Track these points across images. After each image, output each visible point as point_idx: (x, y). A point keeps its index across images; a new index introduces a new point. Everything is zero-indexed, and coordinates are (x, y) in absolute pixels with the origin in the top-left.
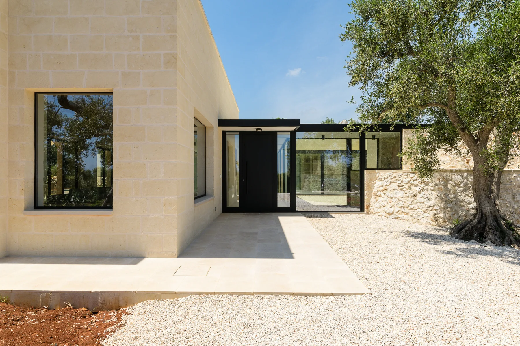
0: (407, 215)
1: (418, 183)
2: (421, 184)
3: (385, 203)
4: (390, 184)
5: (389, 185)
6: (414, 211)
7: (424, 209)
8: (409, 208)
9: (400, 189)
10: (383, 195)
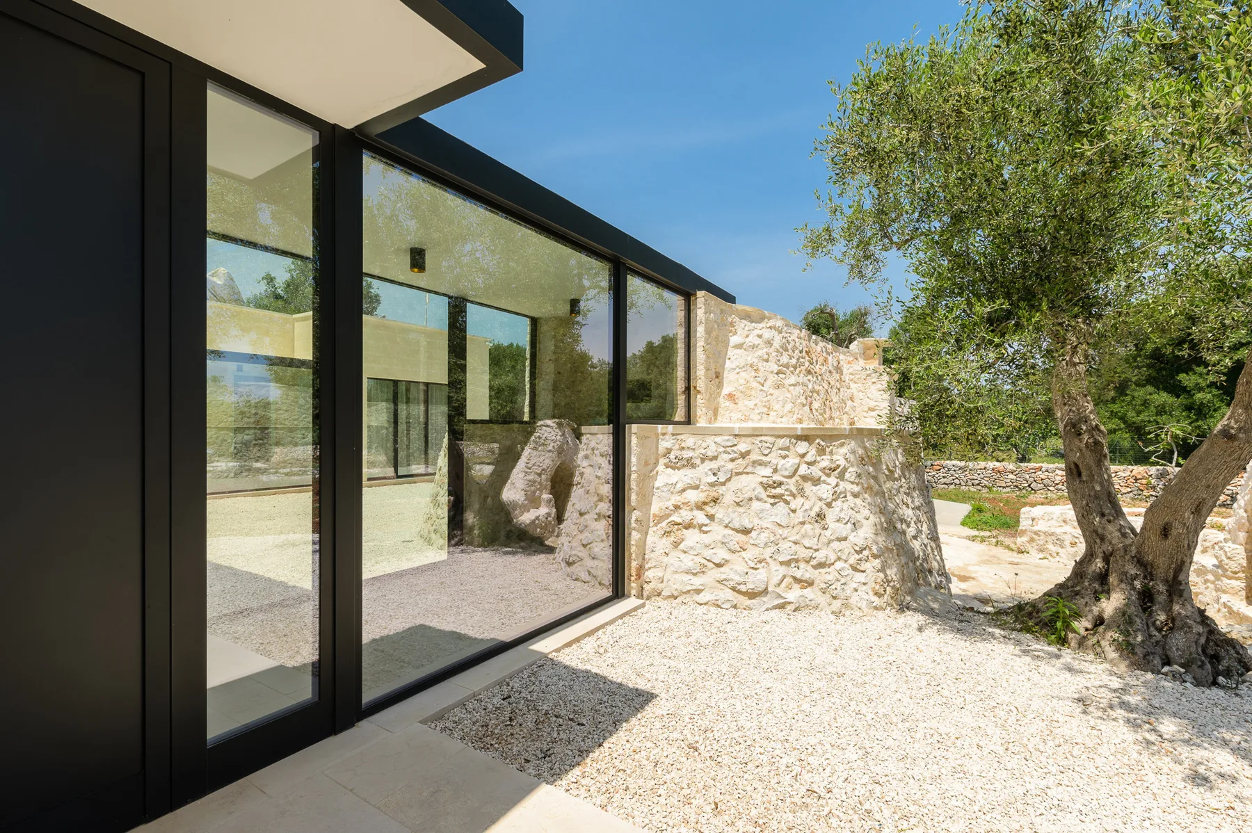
0: (809, 589)
1: (820, 474)
2: (828, 475)
3: (721, 554)
4: (729, 480)
5: (723, 484)
6: (827, 570)
7: (852, 560)
8: (814, 562)
9: (774, 497)
10: (706, 521)
